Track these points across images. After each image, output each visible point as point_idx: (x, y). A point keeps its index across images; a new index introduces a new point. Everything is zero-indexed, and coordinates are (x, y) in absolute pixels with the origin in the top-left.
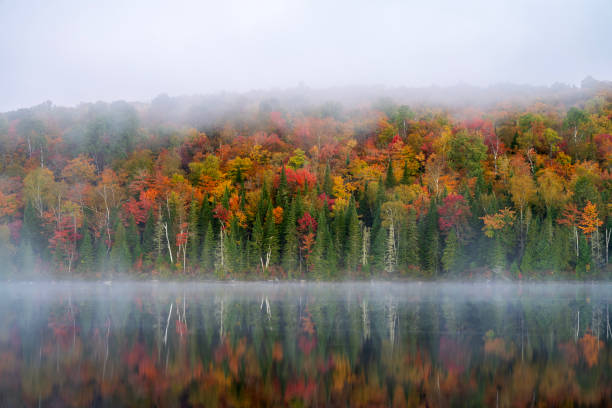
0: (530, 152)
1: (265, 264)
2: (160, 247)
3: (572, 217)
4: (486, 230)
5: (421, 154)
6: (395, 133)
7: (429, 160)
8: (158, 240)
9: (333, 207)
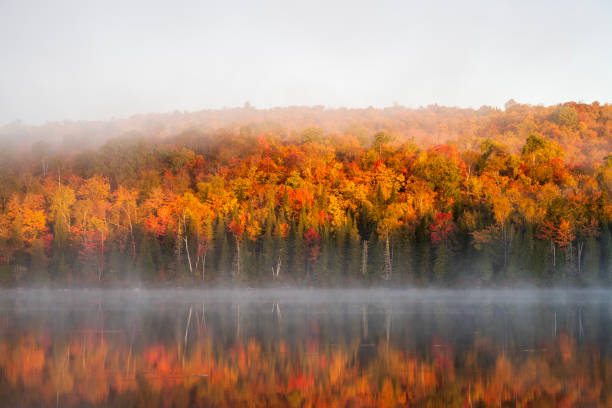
0: (496, 174)
1: (275, 272)
2: (179, 258)
3: (550, 232)
4: (475, 243)
5: (402, 175)
6: (376, 157)
7: (409, 182)
8: (178, 251)
9: (333, 223)
